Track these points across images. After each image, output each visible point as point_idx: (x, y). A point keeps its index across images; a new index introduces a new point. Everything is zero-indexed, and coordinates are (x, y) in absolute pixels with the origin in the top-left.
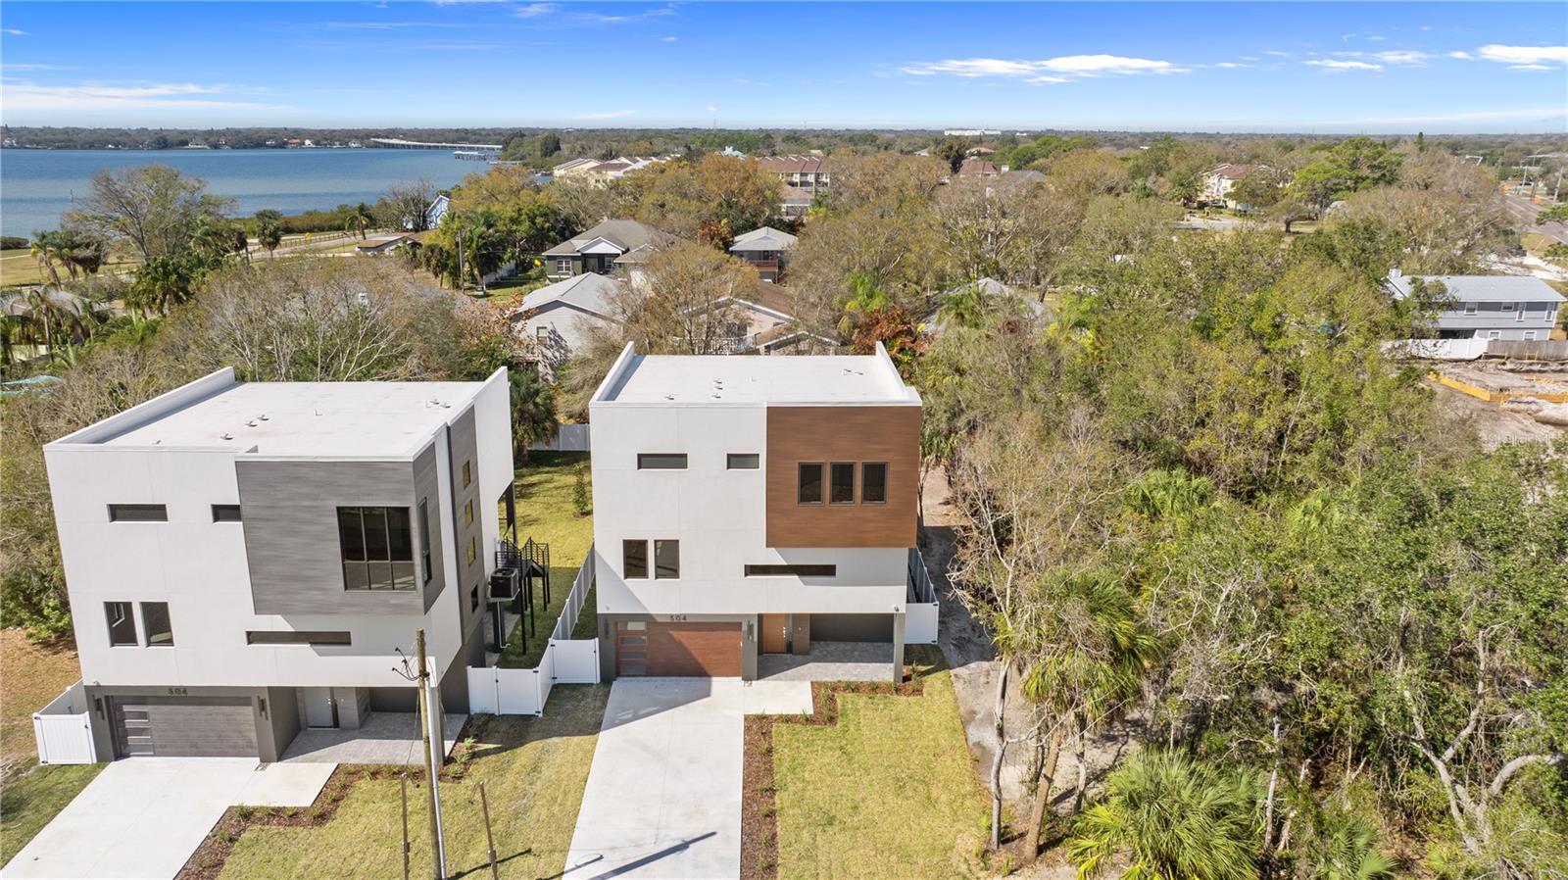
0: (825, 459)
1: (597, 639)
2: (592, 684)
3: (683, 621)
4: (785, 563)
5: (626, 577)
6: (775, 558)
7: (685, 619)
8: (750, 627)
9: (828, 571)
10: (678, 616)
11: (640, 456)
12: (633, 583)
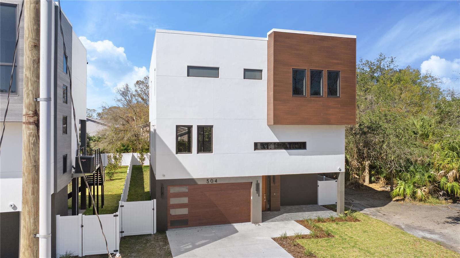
0: (307, 68)
1: (155, 200)
2: (150, 235)
3: (214, 183)
4: (278, 141)
5: (177, 153)
6: (272, 138)
7: (216, 181)
8: (258, 185)
9: (302, 146)
10: (212, 179)
11: (189, 68)
12: (182, 157)
